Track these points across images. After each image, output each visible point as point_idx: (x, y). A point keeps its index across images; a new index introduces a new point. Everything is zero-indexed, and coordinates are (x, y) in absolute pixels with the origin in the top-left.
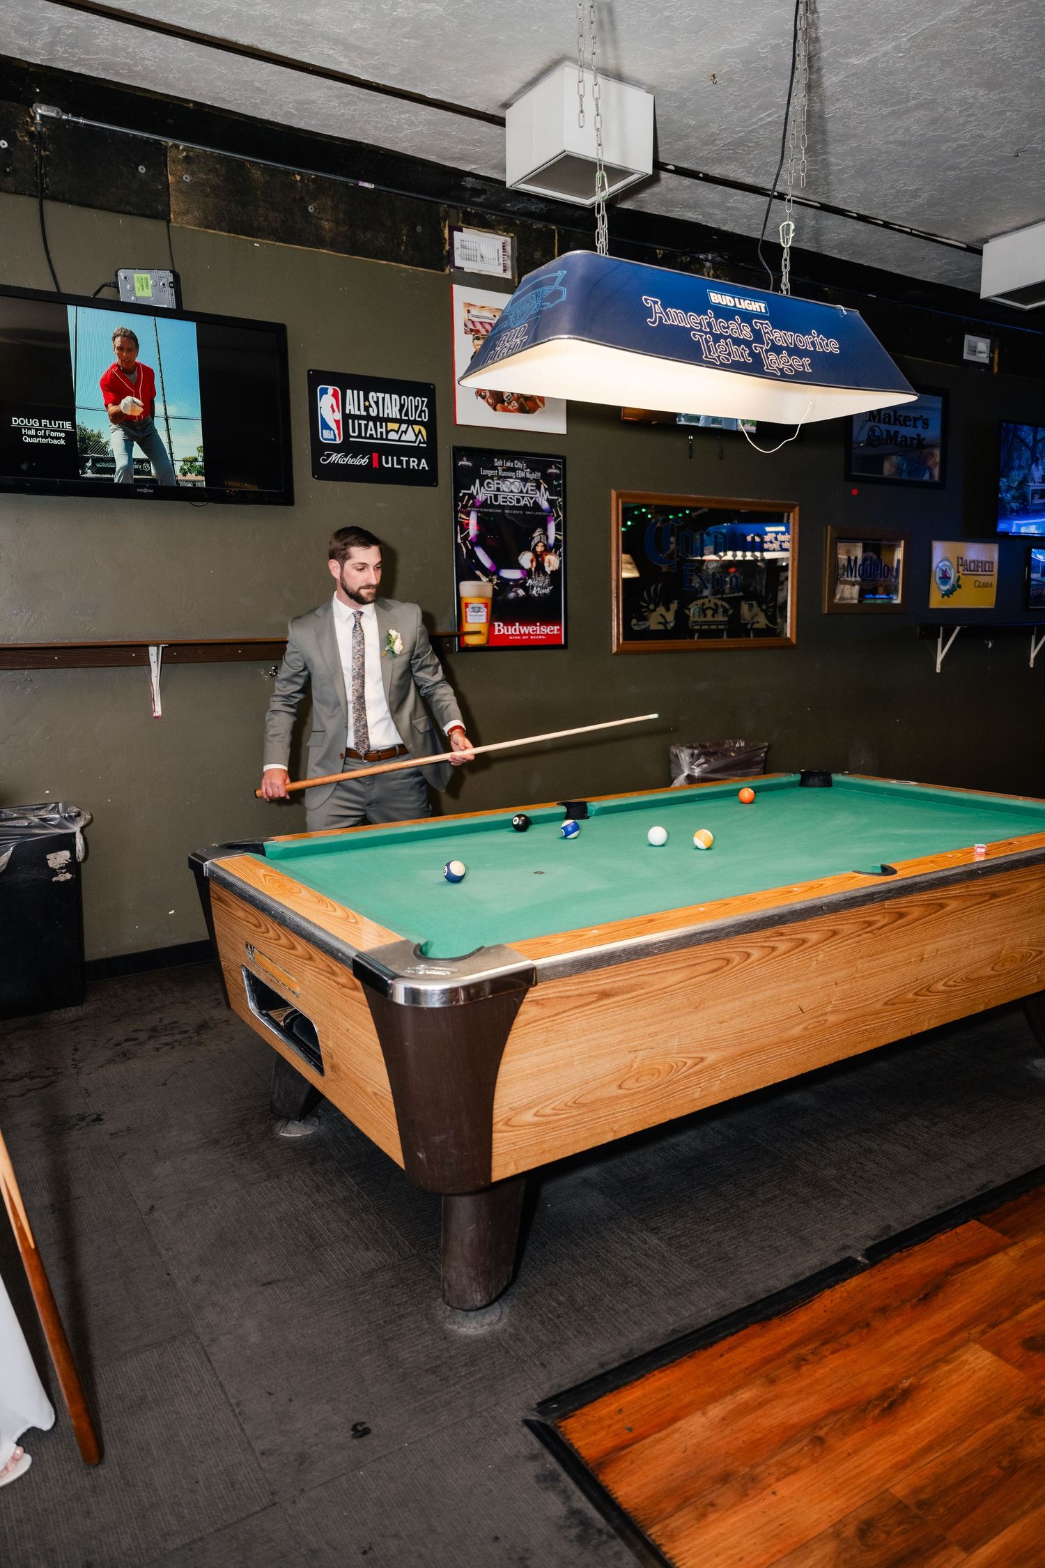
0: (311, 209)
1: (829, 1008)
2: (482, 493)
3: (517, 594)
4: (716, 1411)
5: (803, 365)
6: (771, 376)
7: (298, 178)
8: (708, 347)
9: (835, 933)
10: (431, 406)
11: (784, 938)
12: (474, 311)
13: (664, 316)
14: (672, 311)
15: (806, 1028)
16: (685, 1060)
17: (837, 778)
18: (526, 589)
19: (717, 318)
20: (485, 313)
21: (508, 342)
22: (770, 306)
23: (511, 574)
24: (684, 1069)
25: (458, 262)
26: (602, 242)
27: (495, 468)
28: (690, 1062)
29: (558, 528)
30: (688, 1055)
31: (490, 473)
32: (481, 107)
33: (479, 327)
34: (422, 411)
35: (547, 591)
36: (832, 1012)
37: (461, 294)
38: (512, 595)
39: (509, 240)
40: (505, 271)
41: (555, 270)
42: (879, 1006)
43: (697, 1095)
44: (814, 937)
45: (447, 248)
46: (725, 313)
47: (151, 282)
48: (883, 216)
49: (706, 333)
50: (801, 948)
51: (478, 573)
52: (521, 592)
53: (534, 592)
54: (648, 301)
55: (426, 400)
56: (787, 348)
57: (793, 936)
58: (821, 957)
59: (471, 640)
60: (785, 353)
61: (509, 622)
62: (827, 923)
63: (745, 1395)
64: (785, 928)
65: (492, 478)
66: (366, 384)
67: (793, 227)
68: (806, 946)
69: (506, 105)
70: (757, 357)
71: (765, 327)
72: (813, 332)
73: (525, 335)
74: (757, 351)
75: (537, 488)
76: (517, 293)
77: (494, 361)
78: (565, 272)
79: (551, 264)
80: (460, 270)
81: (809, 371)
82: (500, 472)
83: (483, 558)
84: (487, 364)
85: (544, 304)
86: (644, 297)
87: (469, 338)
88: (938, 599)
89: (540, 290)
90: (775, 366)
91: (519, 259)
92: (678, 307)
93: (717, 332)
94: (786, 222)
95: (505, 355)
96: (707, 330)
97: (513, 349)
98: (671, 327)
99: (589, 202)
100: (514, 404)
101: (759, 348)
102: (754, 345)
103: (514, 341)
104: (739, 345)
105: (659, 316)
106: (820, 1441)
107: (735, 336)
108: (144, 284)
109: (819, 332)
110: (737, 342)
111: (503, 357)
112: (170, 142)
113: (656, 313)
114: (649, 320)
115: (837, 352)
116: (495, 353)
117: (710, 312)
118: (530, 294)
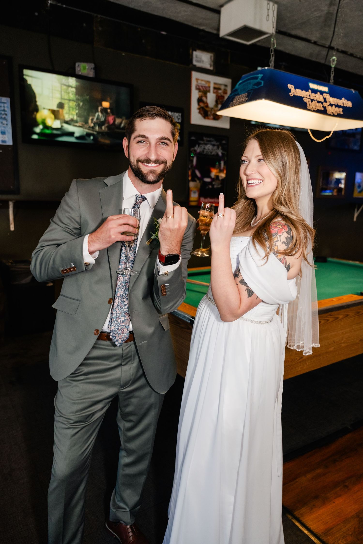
0: (143, 41)
1: (343, 341)
2: (198, 149)
3: (209, 188)
4: (309, 476)
5: (340, 111)
6: (329, 115)
7: (139, 29)
8: (309, 104)
9: (347, 315)
10: (182, 116)
11: (331, 316)
12: (199, 82)
13: (295, 92)
14: (297, 90)
15: (335, 348)
16: (297, 357)
17: (329, 259)
18: (213, 186)
19: (312, 93)
20: (203, 83)
21: (239, 99)
22: (329, 89)
23: (207, 180)
24: (296, 361)
25: (194, 63)
26: (272, 63)
27: (203, 140)
28: (298, 358)
29: (225, 164)
30: (297, 356)
31: (201, 142)
32: (212, 6)
33: (201, 87)
34: (179, 119)
35: (220, 186)
36: (343, 343)
37: (195, 75)
38: (207, 187)
39: (212, 55)
40: (211, 66)
41: (258, 74)
42: (358, 341)
43: (299, 370)
44: (341, 317)
45: (191, 57)
46: (315, 91)
47: (87, 67)
48: (350, 51)
49: (308, 99)
50: (337, 320)
51: (196, 179)
52: (210, 187)
53: (215, 186)
55: (180, 114)
56: (335, 105)
57: (335, 316)
58: (342, 324)
59: (193, 204)
60: (334, 106)
61: (206, 197)
62: (345, 312)
63: (319, 471)
64: (333, 313)
65: (202, 144)
67: (336, 59)
68: (338, 319)
69: (222, 6)
70: (325, 108)
71: (327, 96)
72: (343, 99)
73: (246, 97)
74: (325, 106)
75: (218, 148)
76: (240, 82)
77: (233, 106)
78: (262, 75)
79: (255, 71)
80: (195, 66)
81: (342, 113)
82: (205, 142)
83: (198, 174)
84: (230, 107)
85: (253, 86)
86: (289, 85)
87: (197, 92)
88: (356, 194)
89: (252, 81)
90: (331, 111)
91: (216, 62)
92: (299, 89)
93: (312, 98)
94: (334, 58)
95: (238, 104)
96: (309, 97)
97: (241, 102)
98: (297, 96)
99: (249, 43)
100: (212, 117)
101: (325, 105)
102: (324, 103)
103: (242, 99)
104: (319, 103)
105: (293, 92)
106: (347, 487)
107: (318, 100)
108: (84, 68)
109: (345, 99)
110: (319, 102)
111: (237, 105)
112: (95, 15)
113: (292, 91)
114: (290, 94)
115: (351, 106)
116: (233, 103)
117: (310, 91)
118: (247, 82)
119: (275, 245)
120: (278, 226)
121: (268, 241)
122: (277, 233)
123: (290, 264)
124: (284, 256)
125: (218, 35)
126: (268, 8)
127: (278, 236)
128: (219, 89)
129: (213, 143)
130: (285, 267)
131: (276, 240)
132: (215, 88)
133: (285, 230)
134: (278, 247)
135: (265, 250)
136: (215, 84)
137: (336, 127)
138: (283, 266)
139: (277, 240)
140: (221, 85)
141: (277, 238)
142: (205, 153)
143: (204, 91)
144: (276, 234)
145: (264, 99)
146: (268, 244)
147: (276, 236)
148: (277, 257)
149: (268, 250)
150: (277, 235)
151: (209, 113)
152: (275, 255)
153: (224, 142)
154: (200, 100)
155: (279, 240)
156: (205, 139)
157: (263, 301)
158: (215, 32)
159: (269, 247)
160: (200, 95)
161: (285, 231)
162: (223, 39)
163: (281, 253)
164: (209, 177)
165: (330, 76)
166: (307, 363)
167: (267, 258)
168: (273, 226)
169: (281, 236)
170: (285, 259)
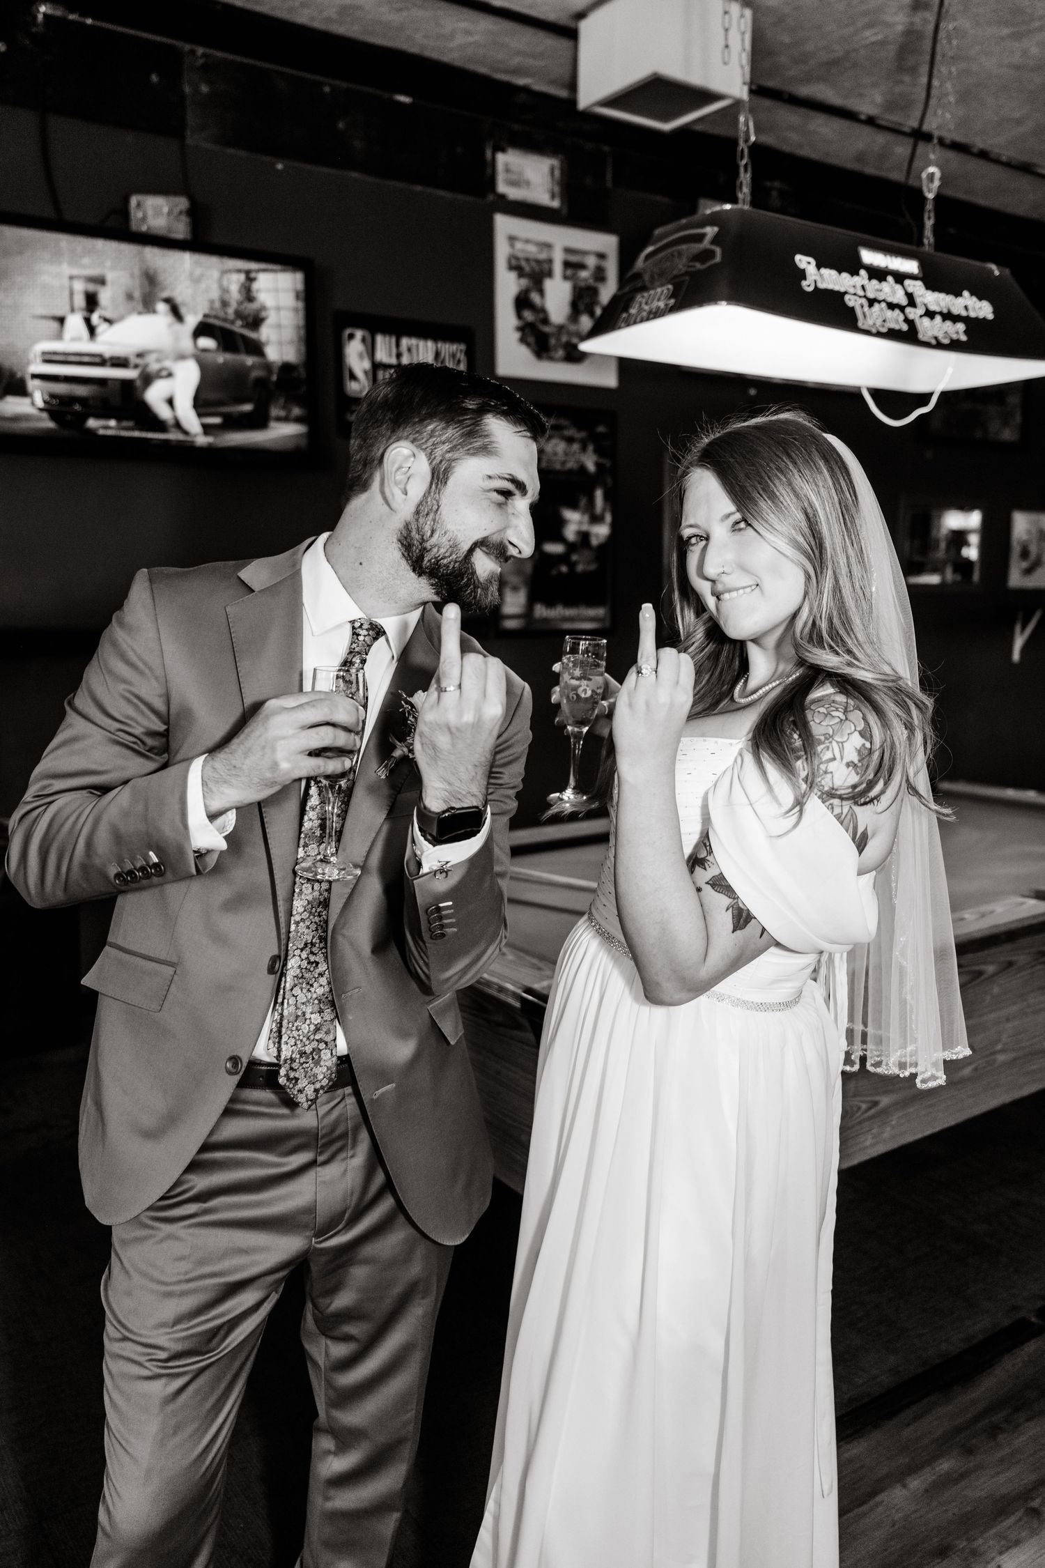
0: (341, 125)
1: (999, 1047)
3: (560, 574)
4: (916, 1483)
5: (957, 333)
7: (327, 89)
10: (469, 353)
12: (519, 245)
14: (824, 272)
15: (975, 1070)
18: (572, 566)
20: (532, 249)
21: (646, 304)
22: (922, 266)
23: (554, 548)
25: (502, 188)
26: (745, 192)
28: (865, 1106)
29: (606, 497)
32: (548, 17)
33: (523, 264)
34: (457, 358)
35: (593, 567)
36: (1002, 1051)
37: (504, 225)
38: (554, 572)
39: (556, 162)
40: (553, 197)
41: (703, 224)
45: (489, 171)
47: (166, 210)
48: (979, 143)
52: (564, 569)
53: (580, 568)
54: (802, 261)
55: (463, 347)
56: (941, 313)
59: (511, 624)
60: (938, 318)
61: (550, 604)
66: (398, 328)
67: (937, 175)
69: (581, 16)
70: (911, 323)
71: (918, 288)
72: (966, 293)
73: (671, 297)
74: (911, 317)
75: (584, 449)
77: (628, 325)
79: (697, 218)
80: (503, 197)
81: (964, 338)
84: (620, 328)
86: (798, 258)
87: (513, 275)
88: (1016, 579)
90: (930, 333)
91: (569, 185)
92: (831, 268)
93: (871, 295)
94: (931, 169)
95: (645, 318)
96: (862, 293)
97: (655, 313)
98: (826, 290)
99: (667, 127)
100: (560, 353)
101: (912, 313)
102: (908, 310)
103: (656, 304)
104: (893, 310)
105: (814, 278)
107: (890, 300)
108: (158, 212)
109: (972, 294)
110: (891, 306)
111: (642, 321)
112: (188, 48)
113: (811, 275)
114: (804, 283)
115: (990, 316)
116: (630, 315)
117: (863, 272)
118: (669, 251)
119: (826, 772)
120: (834, 714)
121: (804, 757)
122: (831, 733)
123: (866, 829)
124: (850, 807)
125: (573, 102)
126: (727, 25)
128: (582, 266)
129: (567, 433)
130: (853, 839)
131: (828, 755)
132: (567, 264)
133: (854, 726)
134: (832, 777)
135: (795, 786)
136: (568, 250)
137: (946, 379)
138: (847, 838)
139: (832, 756)
140: (585, 253)
141: (831, 749)
143: (534, 274)
144: (829, 737)
145: (724, 303)
146: (804, 766)
147: (828, 744)
148: (832, 807)
149: (804, 786)
152: (823, 802)
154: (522, 302)
155: (838, 756)
157: (778, 944)
158: (562, 94)
159: (807, 777)
160: (523, 288)
161: (855, 730)
162: (588, 116)
163: (841, 798)
164: (560, 538)
165: (921, 226)
166: (891, 1121)
167: (801, 811)
168: (819, 712)
169: (844, 744)
170: (852, 815)
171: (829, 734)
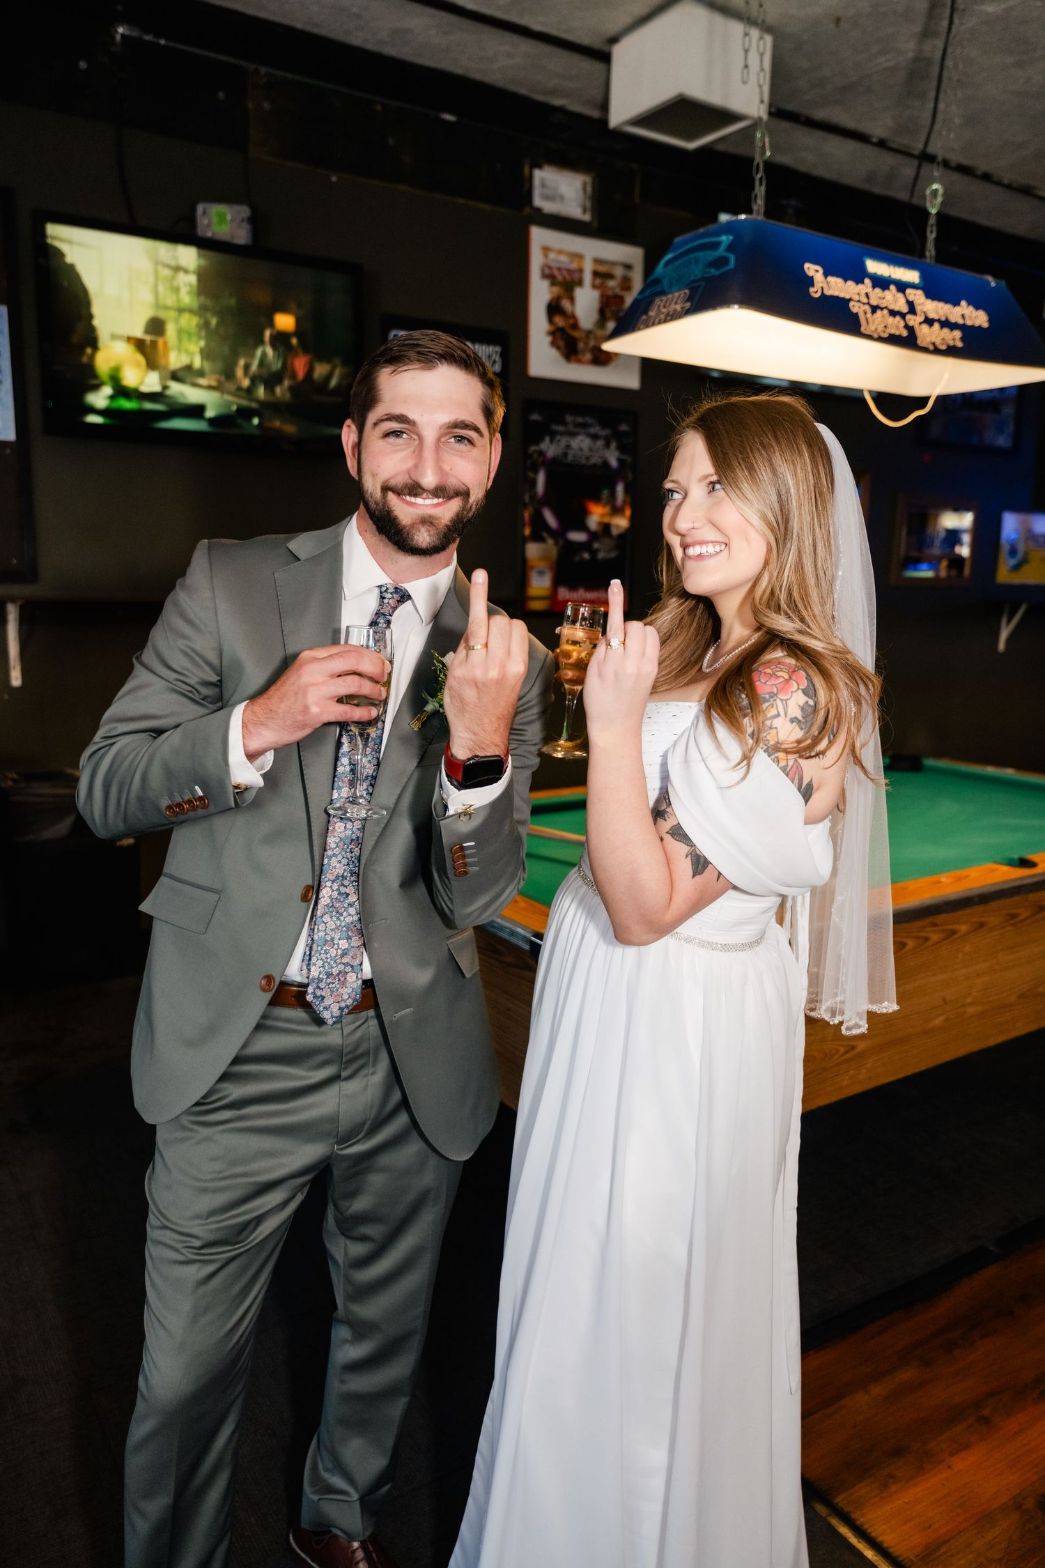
0: (391, 141)
1: (969, 1000)
2: (550, 448)
3: (583, 561)
4: (877, 1390)
5: (954, 339)
6: (925, 350)
7: (379, 108)
8: (867, 319)
9: (982, 925)
10: (504, 355)
11: (936, 928)
12: (552, 256)
13: (825, 285)
14: (831, 279)
15: (947, 1020)
16: (837, 1047)
17: (929, 762)
18: (593, 553)
19: (874, 287)
20: (564, 258)
21: (664, 307)
22: (923, 277)
23: (577, 537)
24: (836, 1057)
25: (538, 202)
26: (759, 204)
27: (564, 423)
28: (842, 1050)
29: (627, 490)
30: (841, 1043)
31: (560, 428)
32: (586, 40)
33: (556, 272)
34: (495, 362)
35: (613, 555)
36: (972, 1004)
37: (539, 236)
38: (577, 559)
39: (588, 179)
40: (584, 211)
41: (718, 234)
42: (1013, 998)
43: (845, 1083)
44: (963, 928)
45: (527, 185)
46: (881, 283)
47: (229, 217)
48: (982, 166)
49: (864, 304)
50: (952, 939)
51: (545, 535)
52: (586, 556)
53: (601, 555)
54: (811, 269)
55: (498, 349)
56: (939, 321)
57: (945, 927)
58: (968, 948)
59: (535, 607)
60: (937, 325)
61: (573, 587)
62: (975, 914)
63: (905, 1375)
64: (939, 919)
65: (562, 434)
67: (941, 191)
68: (956, 936)
69: (614, 40)
70: (910, 329)
71: (918, 297)
72: (963, 303)
73: (687, 302)
74: (911, 323)
75: (607, 445)
76: (669, 256)
77: (647, 326)
78: (731, 238)
79: (712, 227)
80: (539, 210)
81: (960, 344)
82: (571, 428)
83: (550, 519)
84: (639, 329)
85: (708, 270)
86: (807, 265)
88: (1004, 575)
89: (700, 254)
90: (928, 339)
91: (600, 199)
92: (838, 276)
93: (874, 303)
94: (935, 186)
95: (662, 320)
96: (865, 300)
97: (672, 316)
98: (832, 297)
99: (692, 145)
100: (588, 356)
101: (913, 320)
102: (908, 317)
103: (673, 307)
104: (895, 317)
105: (821, 285)
106: (985, 1420)
107: (891, 307)
108: (222, 219)
109: (969, 304)
110: (893, 313)
111: (660, 323)
112: (252, 67)
113: (818, 282)
114: (811, 290)
115: (986, 325)
116: (649, 317)
117: (867, 281)
118: (686, 258)
119: (771, 728)
120: (779, 674)
121: (751, 715)
122: (775, 692)
123: (811, 780)
124: (796, 760)
125: (604, 121)
126: (747, 46)
127: (778, 701)
128: (610, 276)
129: (592, 431)
130: (799, 790)
131: (773, 712)
132: (596, 274)
133: (798, 685)
134: (777, 732)
135: (742, 742)
136: (597, 261)
137: (943, 383)
138: (793, 789)
139: (776, 713)
140: (613, 264)
141: (774, 706)
142: (570, 458)
143: (566, 283)
144: (773, 695)
145: (736, 306)
146: (750, 723)
147: (772, 702)
148: (777, 761)
149: (751, 742)
150: (775, 700)
151: (581, 345)
152: (769, 756)
153: (624, 427)
154: (554, 309)
155: (782, 713)
156: (569, 418)
157: (735, 888)
158: (595, 114)
159: (753, 733)
160: (555, 295)
161: (798, 688)
162: (618, 135)
163: (787, 752)
164: (583, 527)
165: (924, 238)
166: (866, 1064)
167: (749, 765)
168: (765, 672)
169: (788, 701)
170: (797, 767)
171: (773, 693)
